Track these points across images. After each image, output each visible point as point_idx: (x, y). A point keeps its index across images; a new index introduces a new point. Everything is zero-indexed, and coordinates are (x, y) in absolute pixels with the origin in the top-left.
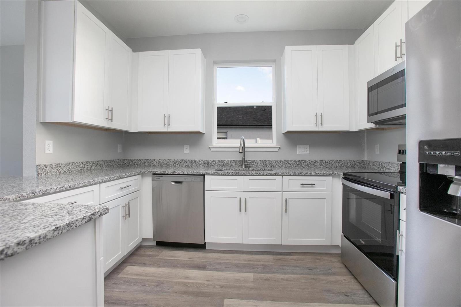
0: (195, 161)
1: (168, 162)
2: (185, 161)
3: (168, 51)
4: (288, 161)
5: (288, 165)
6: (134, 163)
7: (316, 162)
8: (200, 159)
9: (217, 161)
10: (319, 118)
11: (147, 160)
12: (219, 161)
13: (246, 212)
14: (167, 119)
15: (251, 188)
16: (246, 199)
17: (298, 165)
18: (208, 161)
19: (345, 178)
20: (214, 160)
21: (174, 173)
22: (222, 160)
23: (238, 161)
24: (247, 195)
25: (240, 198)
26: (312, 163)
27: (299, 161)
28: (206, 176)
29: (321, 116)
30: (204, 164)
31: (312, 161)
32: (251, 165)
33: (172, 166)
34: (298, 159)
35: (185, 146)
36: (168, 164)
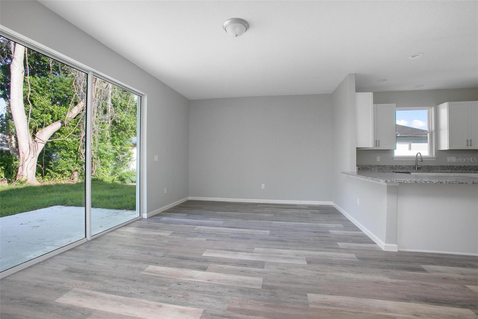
0: (384, 166)
1: (367, 167)
2: (378, 166)
4: (442, 166)
5: (442, 168)
7: (460, 167)
8: (387, 165)
9: (398, 166)
14: (377, 143)
17: (449, 168)
18: (393, 166)
20: (396, 166)
22: (402, 165)
29: (470, 141)
30: (390, 167)
31: (458, 166)
33: (370, 169)
34: (449, 165)
35: (377, 157)
36: (367, 168)
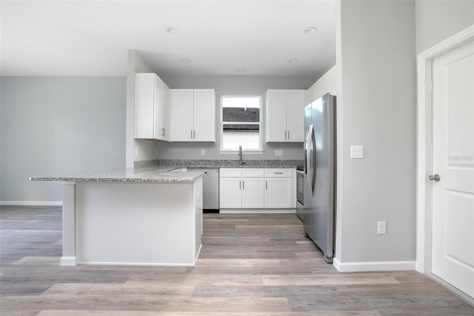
0: (209, 161)
2: (202, 161)
3: (193, 89)
4: (269, 160)
5: (269, 163)
6: (166, 162)
7: (287, 161)
8: (212, 159)
9: (223, 161)
10: (287, 134)
11: (176, 160)
12: (225, 160)
13: (244, 189)
14: (193, 134)
15: (247, 175)
16: (244, 181)
17: (275, 163)
18: (218, 161)
19: (298, 169)
20: (221, 160)
21: (201, 167)
22: (227, 159)
23: (237, 160)
24: (244, 179)
25: (240, 181)
26: (284, 162)
27: (276, 161)
28: (220, 169)
29: (288, 133)
30: (215, 162)
31: (284, 161)
32: (246, 163)
33: (193, 164)
34: (275, 159)
35: (202, 150)
36: (190, 163)
